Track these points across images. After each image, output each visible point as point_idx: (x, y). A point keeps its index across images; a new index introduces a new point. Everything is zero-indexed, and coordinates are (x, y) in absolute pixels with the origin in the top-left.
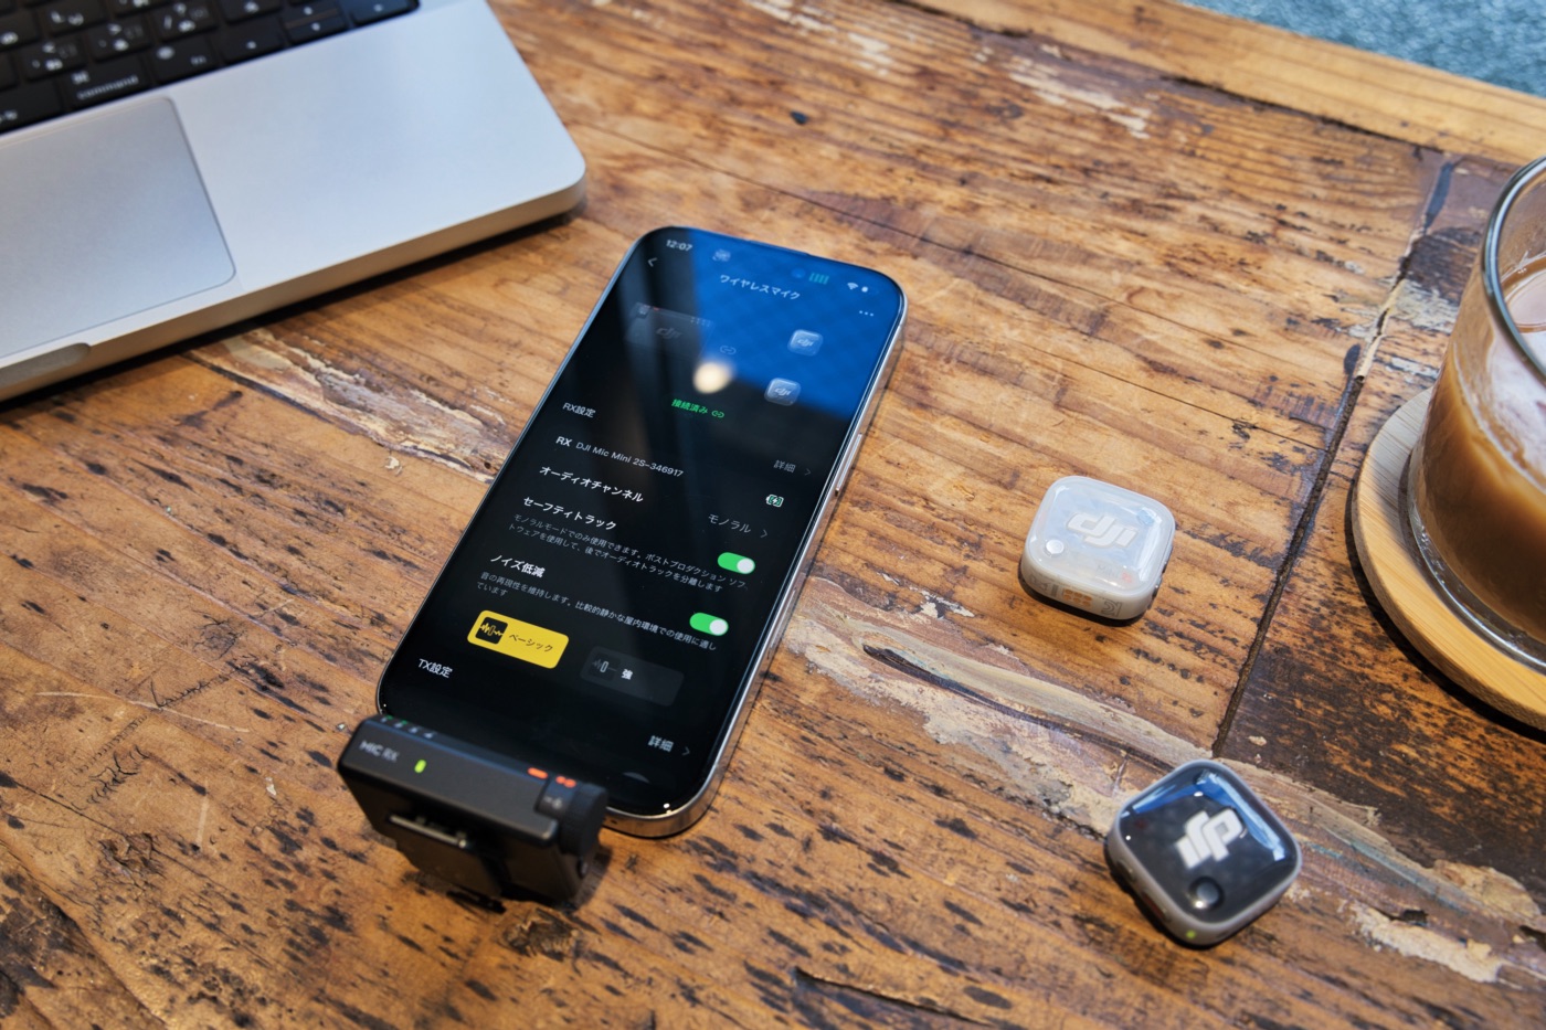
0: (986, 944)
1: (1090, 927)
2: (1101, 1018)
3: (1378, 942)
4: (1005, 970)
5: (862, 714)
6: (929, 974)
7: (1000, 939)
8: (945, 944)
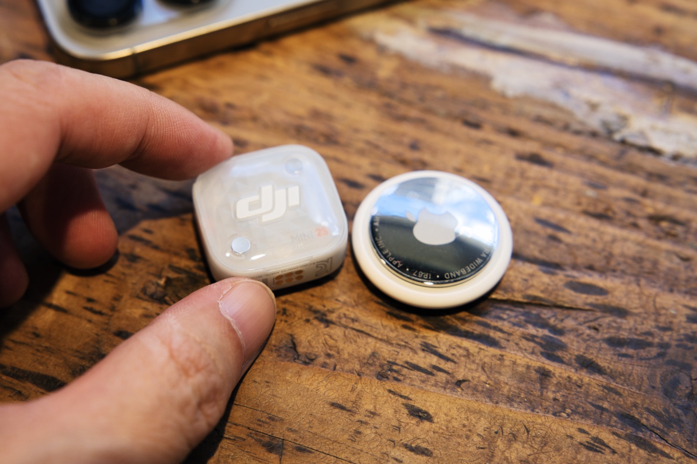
0: (578, 247)
1: (664, 224)
2: (686, 293)
4: (597, 265)
5: (434, 80)
6: (532, 276)
7: (588, 242)
8: (541, 252)
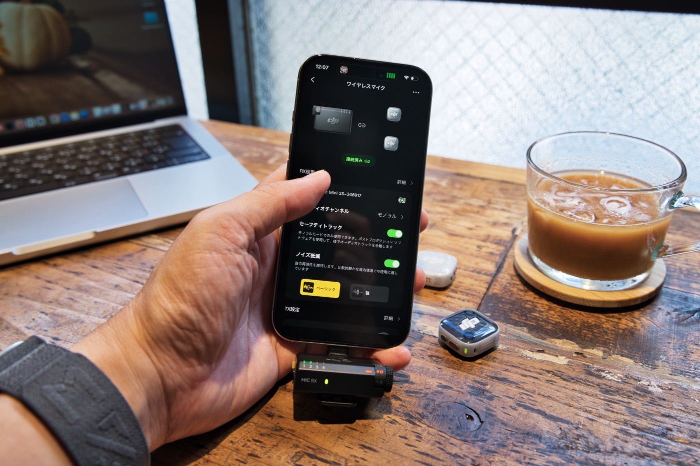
3: (528, 357)
